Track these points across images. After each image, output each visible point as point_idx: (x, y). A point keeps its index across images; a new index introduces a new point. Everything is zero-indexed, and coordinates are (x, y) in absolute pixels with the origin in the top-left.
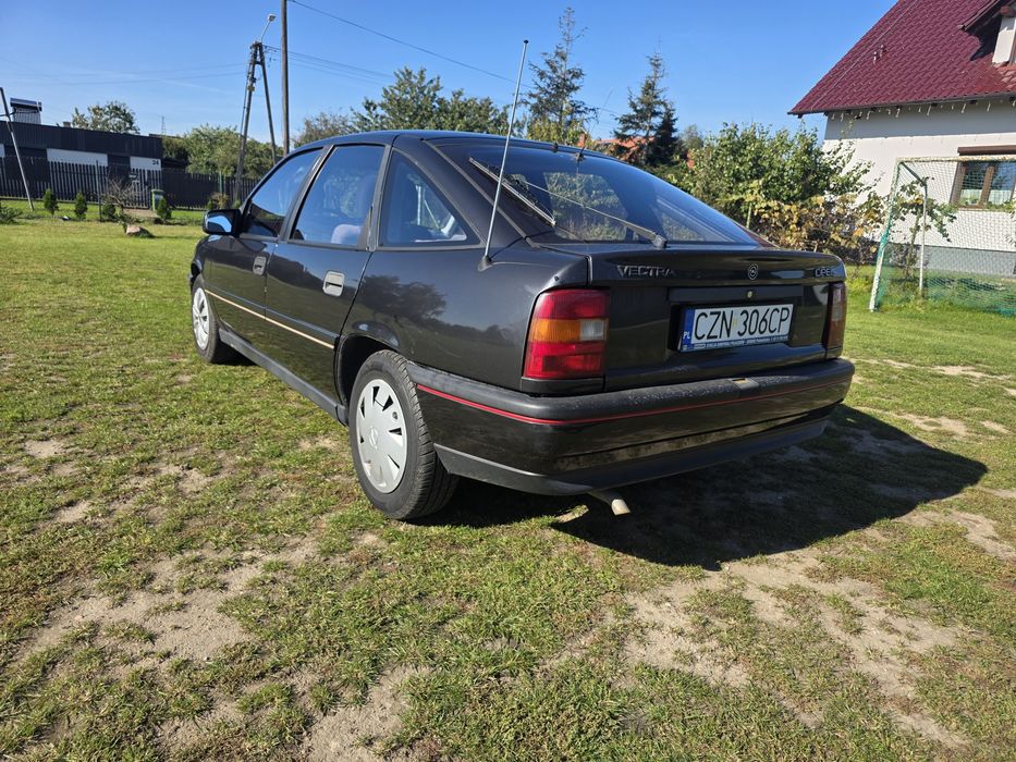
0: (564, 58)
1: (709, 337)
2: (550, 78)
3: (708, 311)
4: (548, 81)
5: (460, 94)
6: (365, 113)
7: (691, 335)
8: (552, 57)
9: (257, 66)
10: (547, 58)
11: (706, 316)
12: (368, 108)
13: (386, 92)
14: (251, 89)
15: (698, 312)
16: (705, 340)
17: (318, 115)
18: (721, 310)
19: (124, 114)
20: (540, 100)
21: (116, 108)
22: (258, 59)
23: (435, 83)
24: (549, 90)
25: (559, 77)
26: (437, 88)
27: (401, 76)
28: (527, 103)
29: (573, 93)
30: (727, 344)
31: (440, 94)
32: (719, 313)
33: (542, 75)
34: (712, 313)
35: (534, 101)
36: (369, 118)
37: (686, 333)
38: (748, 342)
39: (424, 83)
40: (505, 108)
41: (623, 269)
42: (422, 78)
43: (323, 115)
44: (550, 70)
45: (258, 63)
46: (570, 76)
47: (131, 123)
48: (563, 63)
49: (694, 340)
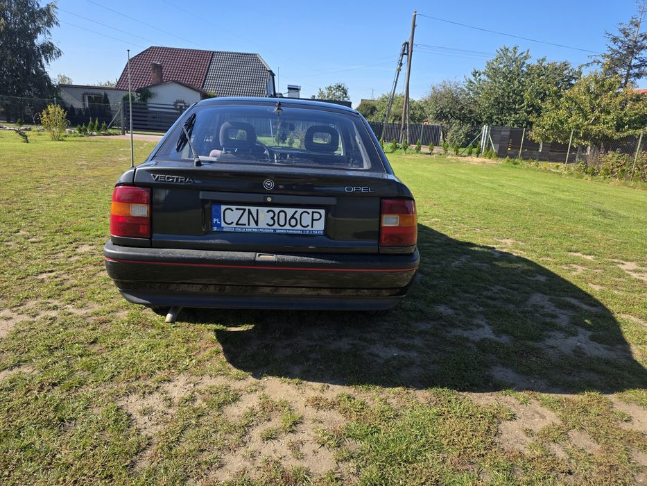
0: (637, 25)
1: (237, 224)
2: (622, 42)
3: (234, 207)
4: (620, 44)
5: (544, 60)
6: (473, 79)
7: (220, 221)
8: (626, 25)
9: (404, 56)
10: (622, 27)
11: (232, 210)
12: (474, 76)
13: (488, 64)
14: (399, 70)
15: (223, 207)
16: (234, 225)
17: (440, 82)
18: (247, 208)
19: (343, 89)
20: (612, 59)
21: (340, 86)
22: (406, 52)
23: (524, 55)
24: (621, 51)
25: (630, 40)
26: (526, 58)
27: (501, 52)
28: (599, 62)
29: (642, 52)
30: (256, 230)
31: (528, 62)
32: (245, 210)
33: (615, 40)
34: (237, 209)
35: (606, 61)
36: (475, 82)
37: (215, 220)
38: (277, 231)
39: (517, 56)
40: (580, 68)
41: (155, 177)
42: (515, 53)
43: (444, 82)
44: (623, 36)
45: (405, 54)
46: (642, 39)
47: (346, 94)
48: (637, 29)
49: (223, 224)
